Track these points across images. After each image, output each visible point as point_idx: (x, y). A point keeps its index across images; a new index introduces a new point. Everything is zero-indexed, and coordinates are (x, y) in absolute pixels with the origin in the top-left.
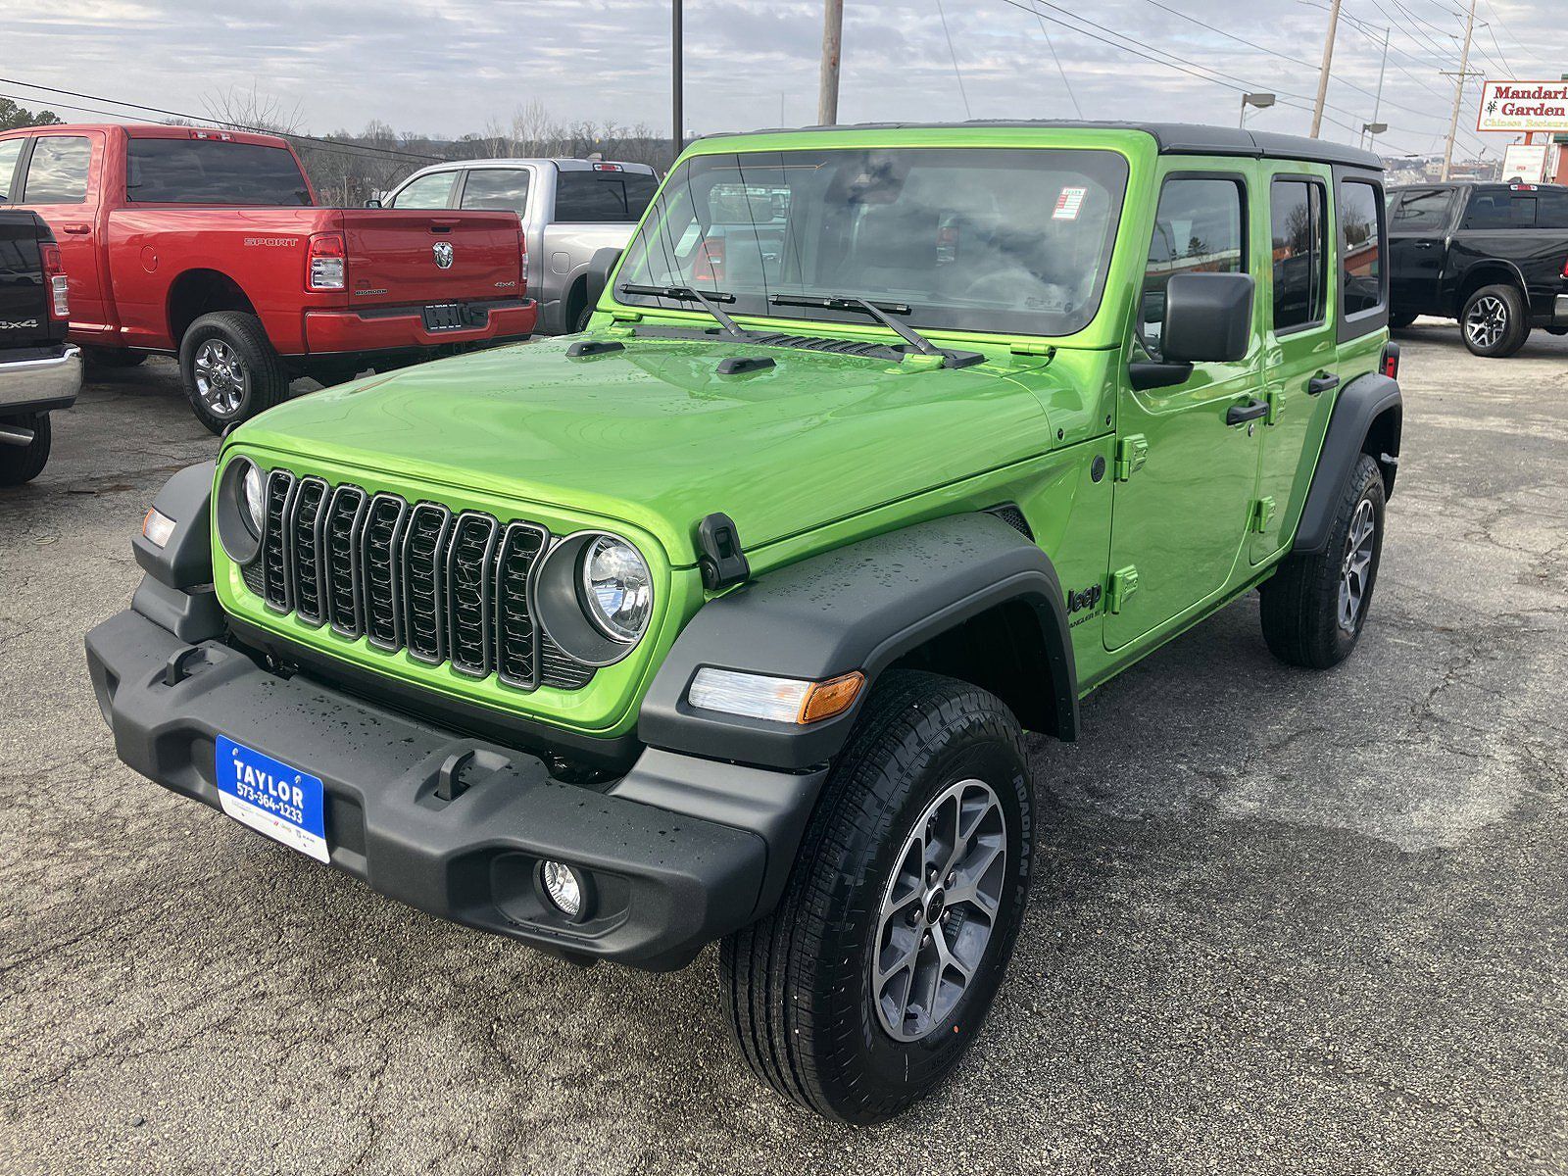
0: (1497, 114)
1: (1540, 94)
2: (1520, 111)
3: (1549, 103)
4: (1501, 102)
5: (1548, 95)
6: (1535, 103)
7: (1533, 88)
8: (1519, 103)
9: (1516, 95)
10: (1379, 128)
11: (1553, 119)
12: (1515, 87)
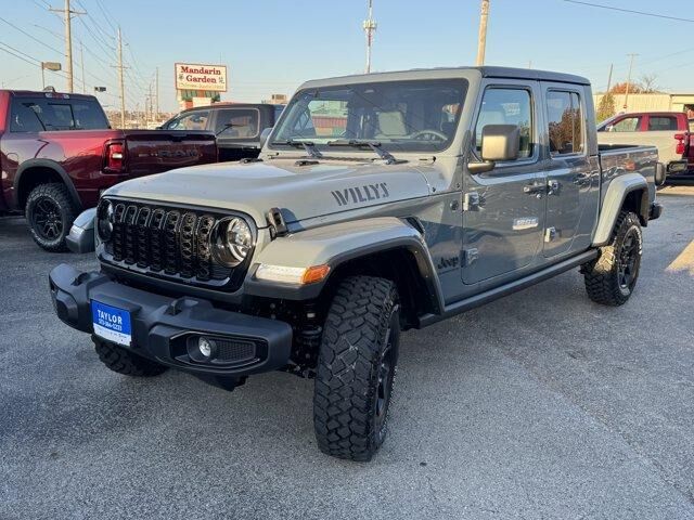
0: (184, 80)
1: (202, 71)
2: (195, 80)
3: (208, 76)
4: (185, 75)
5: (206, 72)
6: (202, 76)
7: (199, 68)
8: (194, 75)
9: (191, 71)
10: (103, 89)
11: (211, 84)
12: (190, 67)
